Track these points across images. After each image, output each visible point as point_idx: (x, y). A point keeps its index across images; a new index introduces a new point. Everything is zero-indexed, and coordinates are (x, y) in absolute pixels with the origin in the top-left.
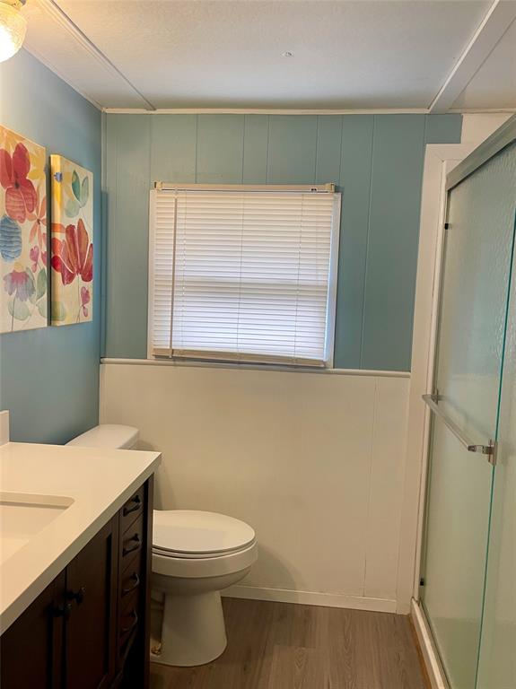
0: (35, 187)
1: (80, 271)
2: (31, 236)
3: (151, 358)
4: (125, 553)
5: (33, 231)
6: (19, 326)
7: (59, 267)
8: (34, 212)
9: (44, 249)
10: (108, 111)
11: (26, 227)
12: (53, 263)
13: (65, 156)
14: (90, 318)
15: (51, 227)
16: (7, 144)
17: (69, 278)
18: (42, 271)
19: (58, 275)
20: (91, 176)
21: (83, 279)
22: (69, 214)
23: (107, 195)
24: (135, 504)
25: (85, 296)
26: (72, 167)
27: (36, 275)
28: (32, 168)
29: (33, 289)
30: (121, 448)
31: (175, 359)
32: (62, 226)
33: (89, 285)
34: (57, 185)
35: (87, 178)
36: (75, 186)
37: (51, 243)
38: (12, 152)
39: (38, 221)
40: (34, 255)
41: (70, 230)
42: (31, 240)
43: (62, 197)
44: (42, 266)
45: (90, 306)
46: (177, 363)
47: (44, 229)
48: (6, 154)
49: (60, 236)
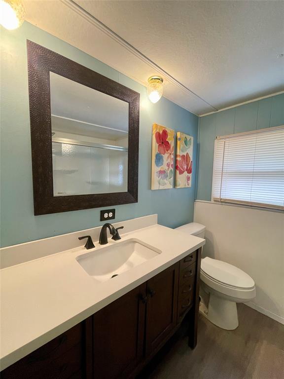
0: (170, 143)
1: (187, 170)
2: (168, 159)
3: (212, 201)
4: (184, 277)
5: (168, 157)
6: (161, 187)
7: (178, 169)
8: (169, 151)
9: (172, 163)
10: (201, 116)
11: (165, 156)
12: (176, 168)
13: (183, 132)
14: (190, 186)
15: (176, 156)
16: (159, 130)
17: (181, 172)
18: (171, 170)
19: (178, 172)
20: (192, 138)
21: (188, 173)
22: (182, 151)
23: (199, 144)
24: (190, 258)
25: (188, 179)
26: (185, 135)
27: (168, 172)
28: (169, 137)
29: (167, 176)
30: (192, 234)
31: (222, 202)
32: (179, 155)
33: (190, 175)
34: (178, 142)
35: (191, 139)
36: (186, 142)
37: (176, 161)
38: (161, 132)
39: (170, 154)
40: (168, 165)
41: (183, 157)
42: (167, 160)
43: (180, 146)
44: (171, 168)
45: (190, 182)
46: (223, 204)
47: (172, 156)
48: (159, 133)
49: (179, 159)
